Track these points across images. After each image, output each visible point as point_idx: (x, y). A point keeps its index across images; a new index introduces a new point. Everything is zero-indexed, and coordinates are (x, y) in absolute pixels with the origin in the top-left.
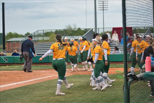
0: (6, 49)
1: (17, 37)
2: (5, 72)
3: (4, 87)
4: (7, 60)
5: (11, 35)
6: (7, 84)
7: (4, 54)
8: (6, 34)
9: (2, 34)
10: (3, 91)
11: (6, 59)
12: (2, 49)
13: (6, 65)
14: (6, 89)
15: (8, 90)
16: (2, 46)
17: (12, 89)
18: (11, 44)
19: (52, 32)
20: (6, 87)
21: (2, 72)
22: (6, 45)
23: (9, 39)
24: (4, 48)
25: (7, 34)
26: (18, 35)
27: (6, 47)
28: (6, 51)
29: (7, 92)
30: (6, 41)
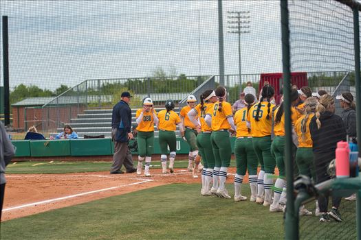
0: (11, 124)
1: (37, 96)
5: (24, 92)
6: (14, 205)
8: (11, 90)
14: (12, 217)
15: (15, 220)
16: (2, 117)
17: (25, 217)
18: (23, 113)
20: (10, 213)
22: (11, 115)
23: (20, 101)
24: (7, 122)
25: (15, 88)
26: (41, 90)
27: (11, 118)
28: (11, 128)
29: (12, 225)
30: (12, 104)
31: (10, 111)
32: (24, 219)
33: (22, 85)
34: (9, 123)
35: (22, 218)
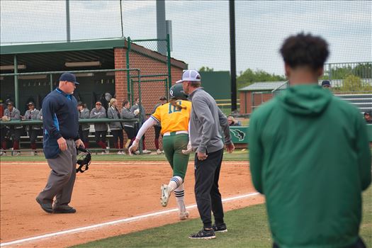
0: (238, 109)
1: (264, 81)
2: (237, 163)
3: (236, 201)
4: (242, 135)
5: (250, 77)
6: (244, 193)
7: (236, 121)
8: (238, 75)
9: (228, 72)
10: (235, 211)
11: (240, 133)
12: (230, 109)
13: (240, 147)
14: (243, 205)
15: (246, 208)
16: (228, 102)
17: (257, 205)
18: (250, 97)
19: (350, 67)
20: (241, 201)
21: (231, 163)
22: (238, 100)
23: (247, 86)
24: (234, 107)
25: (241, 72)
26: (268, 75)
27: (238, 104)
28: (238, 114)
29: (244, 213)
30: (239, 89)
31: (237, 96)
32: (255, 208)
33: (249, 70)
34: (236, 108)
35: (254, 206)
